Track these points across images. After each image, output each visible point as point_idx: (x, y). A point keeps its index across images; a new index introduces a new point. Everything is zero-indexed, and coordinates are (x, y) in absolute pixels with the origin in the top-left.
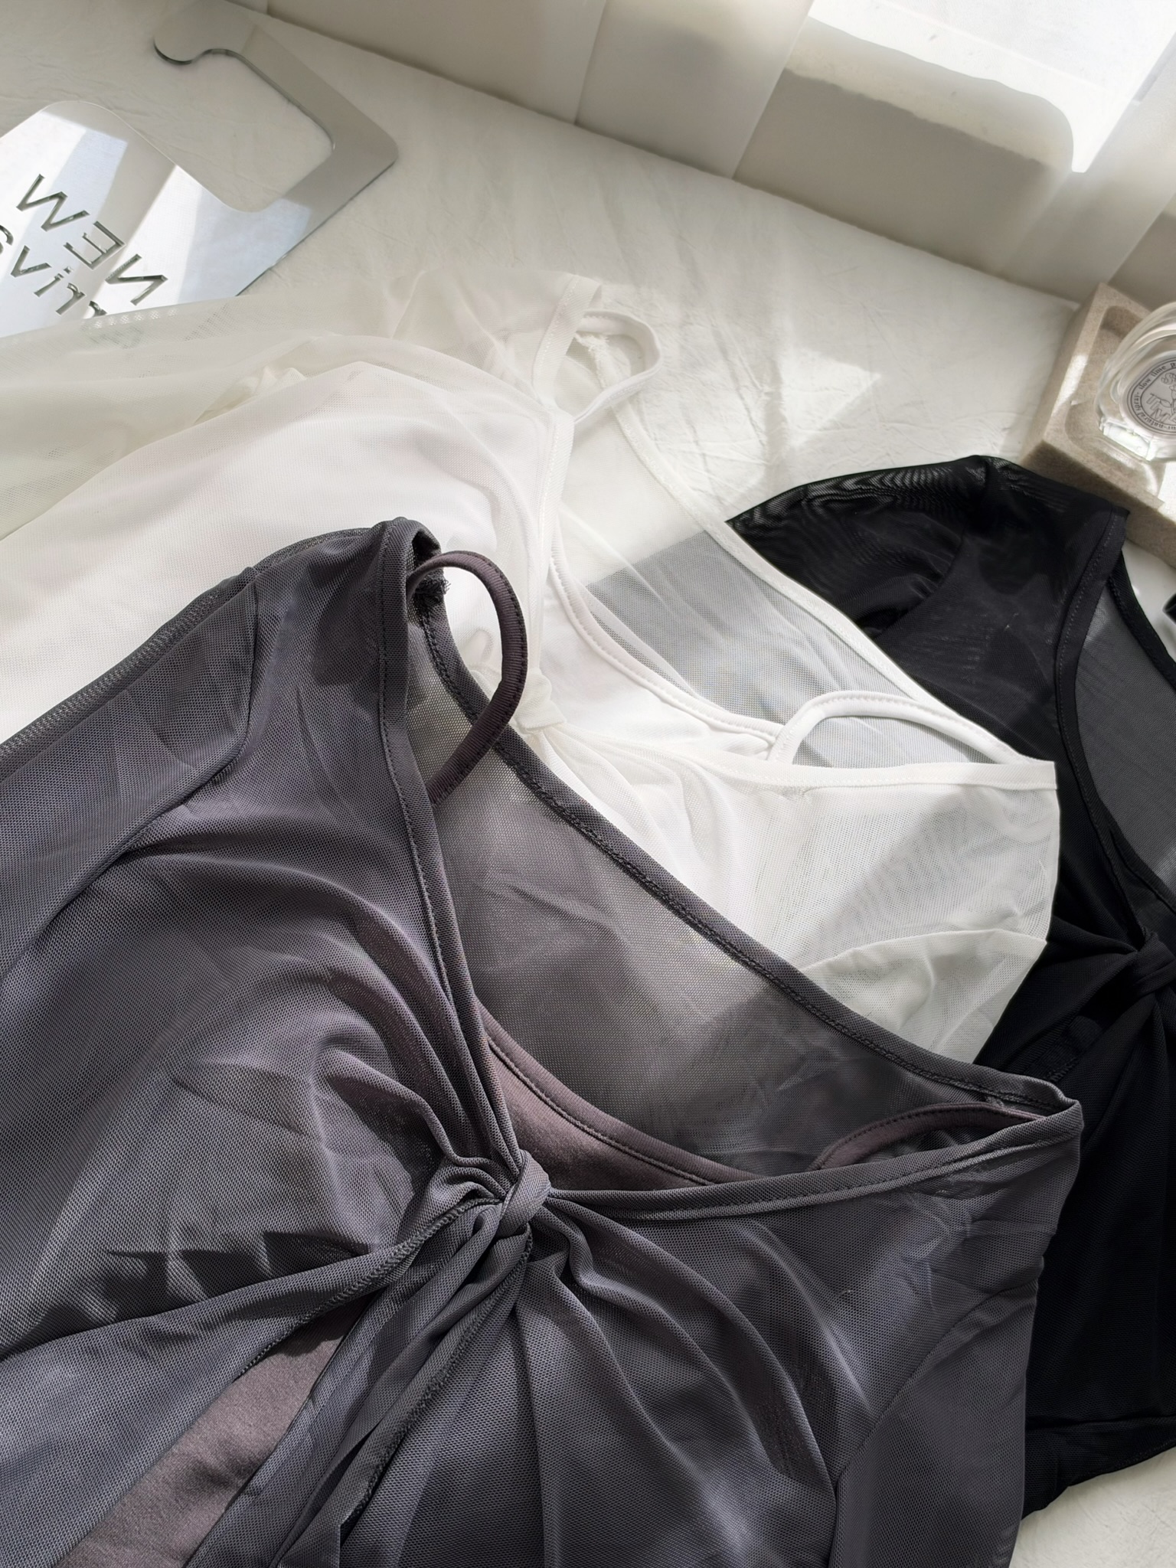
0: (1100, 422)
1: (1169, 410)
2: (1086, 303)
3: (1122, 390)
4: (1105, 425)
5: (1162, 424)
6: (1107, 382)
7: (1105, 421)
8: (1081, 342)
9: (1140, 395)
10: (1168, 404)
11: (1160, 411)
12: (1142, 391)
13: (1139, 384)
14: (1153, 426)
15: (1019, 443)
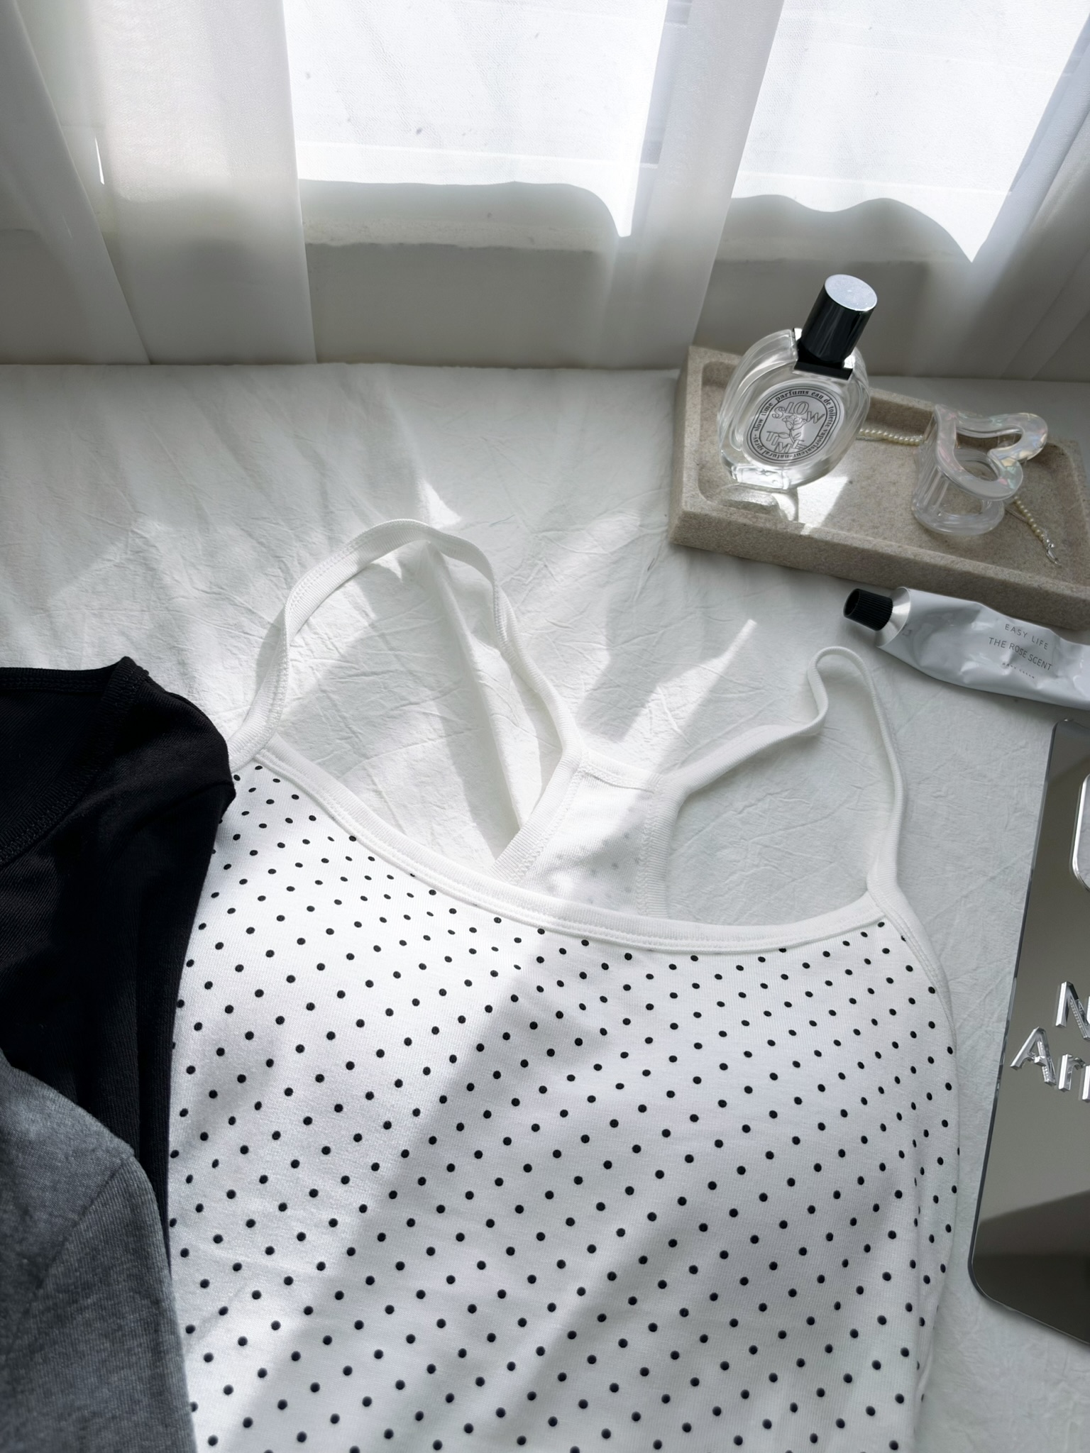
0: (731, 472)
1: (789, 440)
2: (684, 369)
3: (740, 438)
4: (736, 473)
5: (787, 454)
6: (724, 434)
7: (735, 469)
8: (689, 405)
9: (758, 436)
10: (786, 436)
11: (781, 444)
12: (758, 433)
13: (754, 427)
14: (780, 459)
15: (666, 516)
